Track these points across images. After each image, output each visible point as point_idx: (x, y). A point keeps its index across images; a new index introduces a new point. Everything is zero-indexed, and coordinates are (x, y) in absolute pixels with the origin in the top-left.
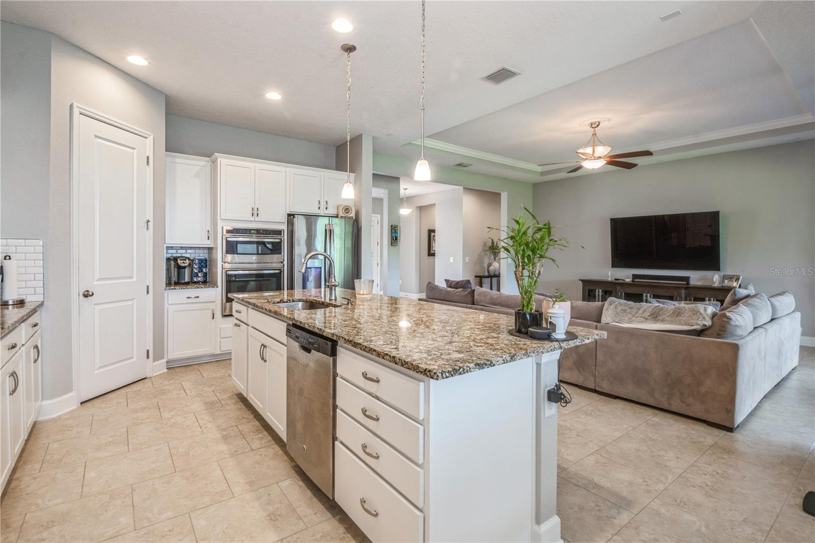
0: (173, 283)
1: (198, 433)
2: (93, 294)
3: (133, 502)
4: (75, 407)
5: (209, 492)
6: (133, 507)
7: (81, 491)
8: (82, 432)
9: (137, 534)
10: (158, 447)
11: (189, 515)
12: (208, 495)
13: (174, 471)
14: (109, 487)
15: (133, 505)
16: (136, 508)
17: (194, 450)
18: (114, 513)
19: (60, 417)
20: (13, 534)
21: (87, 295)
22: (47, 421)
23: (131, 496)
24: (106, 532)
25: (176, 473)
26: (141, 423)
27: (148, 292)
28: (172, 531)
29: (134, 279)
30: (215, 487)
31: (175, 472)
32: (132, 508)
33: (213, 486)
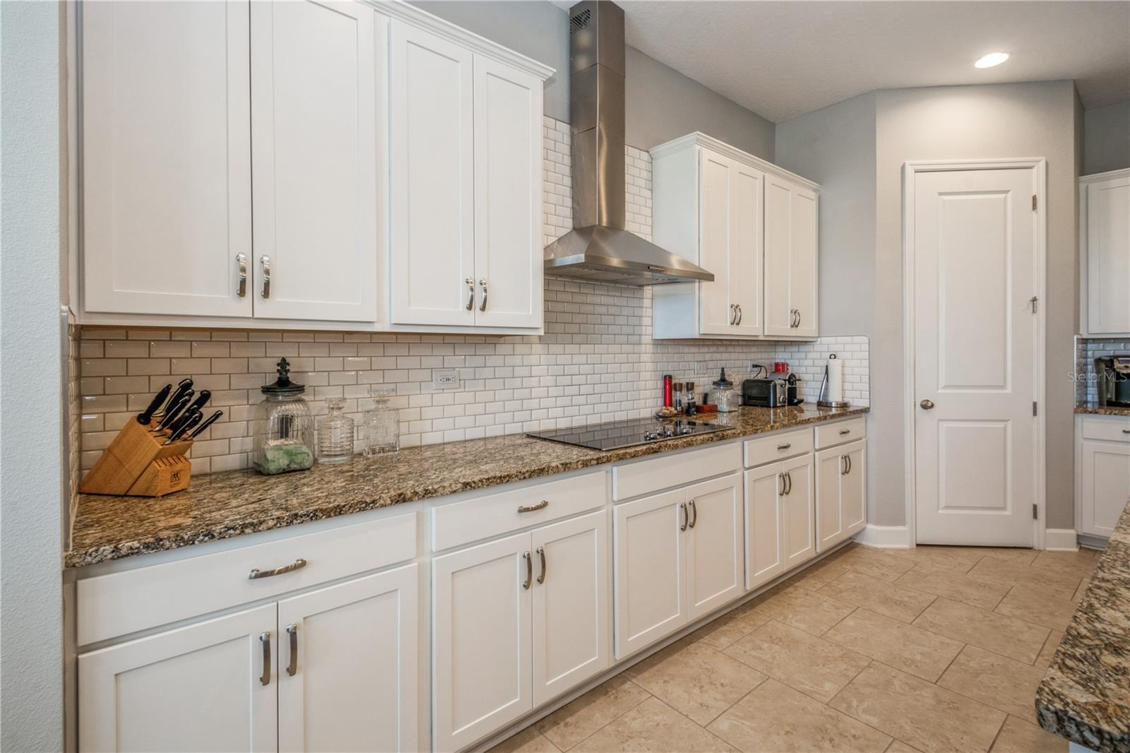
0: (1105, 403)
1: (1024, 659)
2: (932, 406)
3: (856, 677)
4: (906, 546)
5: (948, 739)
6: (850, 683)
7: (826, 630)
8: (887, 575)
9: (823, 710)
10: (948, 641)
11: (892, 742)
12: (942, 742)
13: (934, 681)
14: (852, 646)
15: (852, 680)
16: (851, 685)
17: (992, 676)
18: (828, 672)
19: (885, 549)
20: (750, 627)
21: (926, 406)
22: (869, 548)
23: (860, 670)
24: (803, 684)
25: (935, 686)
26: (961, 601)
27: (1035, 413)
28: (856, 739)
29: (1008, 390)
30: (963, 741)
31: (935, 683)
32: (847, 682)
33: (962, 739)
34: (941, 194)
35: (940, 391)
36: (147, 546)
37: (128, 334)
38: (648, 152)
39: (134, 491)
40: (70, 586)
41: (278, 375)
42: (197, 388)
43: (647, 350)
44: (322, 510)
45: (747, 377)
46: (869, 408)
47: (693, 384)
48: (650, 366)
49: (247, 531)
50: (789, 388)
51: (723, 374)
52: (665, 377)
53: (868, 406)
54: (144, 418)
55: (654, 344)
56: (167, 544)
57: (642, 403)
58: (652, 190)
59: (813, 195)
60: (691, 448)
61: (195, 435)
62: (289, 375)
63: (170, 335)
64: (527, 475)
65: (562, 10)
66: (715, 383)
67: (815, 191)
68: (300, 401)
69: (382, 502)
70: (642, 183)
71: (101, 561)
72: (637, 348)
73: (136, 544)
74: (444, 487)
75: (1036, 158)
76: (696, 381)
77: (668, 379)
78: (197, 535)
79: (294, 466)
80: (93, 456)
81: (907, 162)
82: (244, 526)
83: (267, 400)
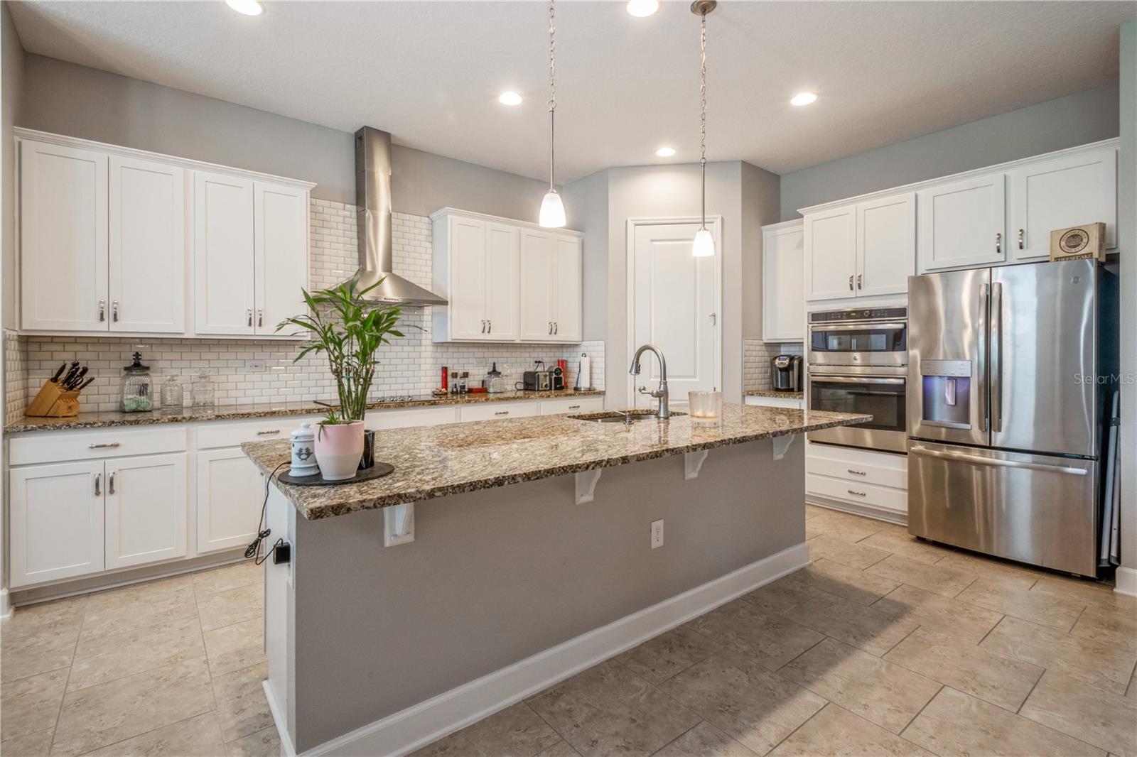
34: (652, 241)
35: (652, 379)
36: (39, 427)
37: (53, 340)
38: (428, 217)
39: (48, 415)
40: (6, 441)
41: (134, 361)
42: (81, 366)
43: (427, 351)
44: (127, 421)
45: (528, 370)
46: (605, 392)
47: (467, 373)
48: (430, 361)
49: (88, 426)
50: (555, 378)
51: (494, 367)
52: (443, 368)
53: (604, 390)
54: (55, 380)
55: (433, 346)
56: (49, 427)
57: (422, 385)
58: (432, 242)
59: (576, 240)
60: (402, 408)
61: (80, 388)
62: (140, 361)
63: (76, 340)
64: (262, 414)
65: (350, 134)
66: (489, 373)
67: (579, 237)
68: (147, 375)
69: (163, 420)
70: (423, 238)
71: (19, 431)
72: (417, 349)
73: (34, 426)
74: (203, 417)
75: (716, 216)
76: (471, 372)
77: (445, 370)
78: (63, 425)
79: (139, 409)
80: (31, 399)
81: (629, 219)
82: (86, 424)
83: (127, 374)
